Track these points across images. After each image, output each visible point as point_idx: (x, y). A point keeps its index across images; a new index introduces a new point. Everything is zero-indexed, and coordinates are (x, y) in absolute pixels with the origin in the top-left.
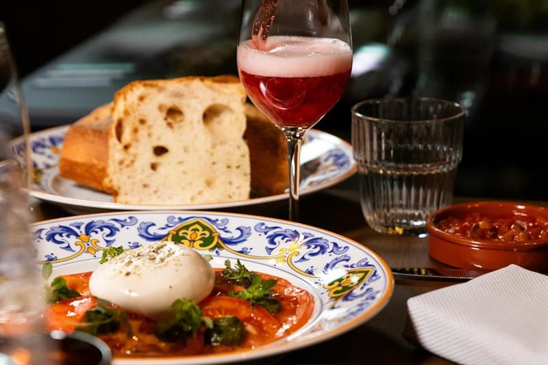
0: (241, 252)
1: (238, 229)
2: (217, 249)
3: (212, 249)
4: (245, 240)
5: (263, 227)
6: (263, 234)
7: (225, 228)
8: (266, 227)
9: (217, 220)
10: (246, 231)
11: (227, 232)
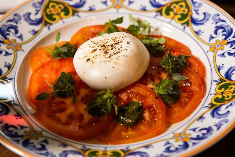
0: (196, 33)
1: (204, 14)
2: (185, 25)
3: (183, 24)
4: (203, 24)
5: (217, 18)
6: (215, 23)
7: (198, 10)
8: (219, 19)
9: (196, 2)
10: (207, 17)
11: (197, 13)
